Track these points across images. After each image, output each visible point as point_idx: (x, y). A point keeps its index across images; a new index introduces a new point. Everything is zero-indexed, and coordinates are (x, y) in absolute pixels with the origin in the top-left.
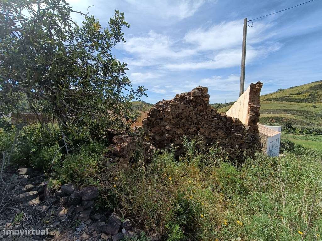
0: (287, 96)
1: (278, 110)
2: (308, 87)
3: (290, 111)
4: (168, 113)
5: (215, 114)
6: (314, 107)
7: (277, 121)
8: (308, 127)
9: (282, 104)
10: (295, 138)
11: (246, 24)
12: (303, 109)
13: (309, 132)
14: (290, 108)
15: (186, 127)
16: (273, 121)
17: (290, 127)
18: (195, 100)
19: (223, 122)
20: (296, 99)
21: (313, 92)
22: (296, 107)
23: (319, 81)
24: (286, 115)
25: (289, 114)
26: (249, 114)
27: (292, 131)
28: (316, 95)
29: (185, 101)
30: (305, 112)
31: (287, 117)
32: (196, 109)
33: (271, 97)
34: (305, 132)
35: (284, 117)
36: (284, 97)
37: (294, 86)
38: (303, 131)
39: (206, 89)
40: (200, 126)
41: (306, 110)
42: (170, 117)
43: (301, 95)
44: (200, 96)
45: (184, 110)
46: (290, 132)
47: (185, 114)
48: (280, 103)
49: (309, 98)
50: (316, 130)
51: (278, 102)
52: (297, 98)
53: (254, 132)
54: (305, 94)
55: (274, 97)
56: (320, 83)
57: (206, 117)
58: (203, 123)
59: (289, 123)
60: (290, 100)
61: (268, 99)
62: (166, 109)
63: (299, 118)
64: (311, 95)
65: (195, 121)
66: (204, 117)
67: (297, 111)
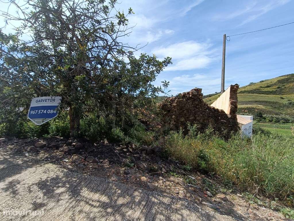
0: (258, 89)
1: (250, 101)
2: (276, 81)
3: (260, 102)
4: (174, 106)
5: (206, 107)
6: (282, 98)
7: (249, 111)
8: (277, 116)
9: (254, 96)
10: (265, 126)
11: (225, 38)
12: (272, 101)
13: (278, 121)
14: (261, 100)
15: (187, 116)
16: (246, 111)
17: (261, 116)
18: (193, 97)
19: (213, 112)
20: (266, 92)
21: (280, 85)
22: (266, 98)
23: (285, 75)
24: (257, 106)
25: (260, 105)
26: (230, 106)
27: (263, 120)
28: (283, 87)
29: (186, 98)
30: (273, 103)
31: (258, 108)
32: (194, 103)
33: (243, 90)
34: (274, 121)
35: (256, 108)
36: (255, 90)
37: (264, 80)
38: (272, 120)
39: (201, 90)
40: (197, 115)
41: (275, 101)
42: (176, 110)
43: (270, 88)
44: (196, 95)
45: (185, 104)
46: (261, 121)
47: (187, 107)
48: (252, 95)
49: (277, 91)
50: (283, 119)
51: (250, 94)
52: (266, 90)
53: (234, 119)
54: (273, 87)
55: (246, 89)
56: (287, 77)
57: (200, 109)
58: (199, 113)
59: (260, 113)
60: (260, 93)
61: (241, 91)
62: (172, 104)
63: (269, 108)
64: (278, 88)
65: (193, 112)
66: (199, 109)
67: (266, 102)
